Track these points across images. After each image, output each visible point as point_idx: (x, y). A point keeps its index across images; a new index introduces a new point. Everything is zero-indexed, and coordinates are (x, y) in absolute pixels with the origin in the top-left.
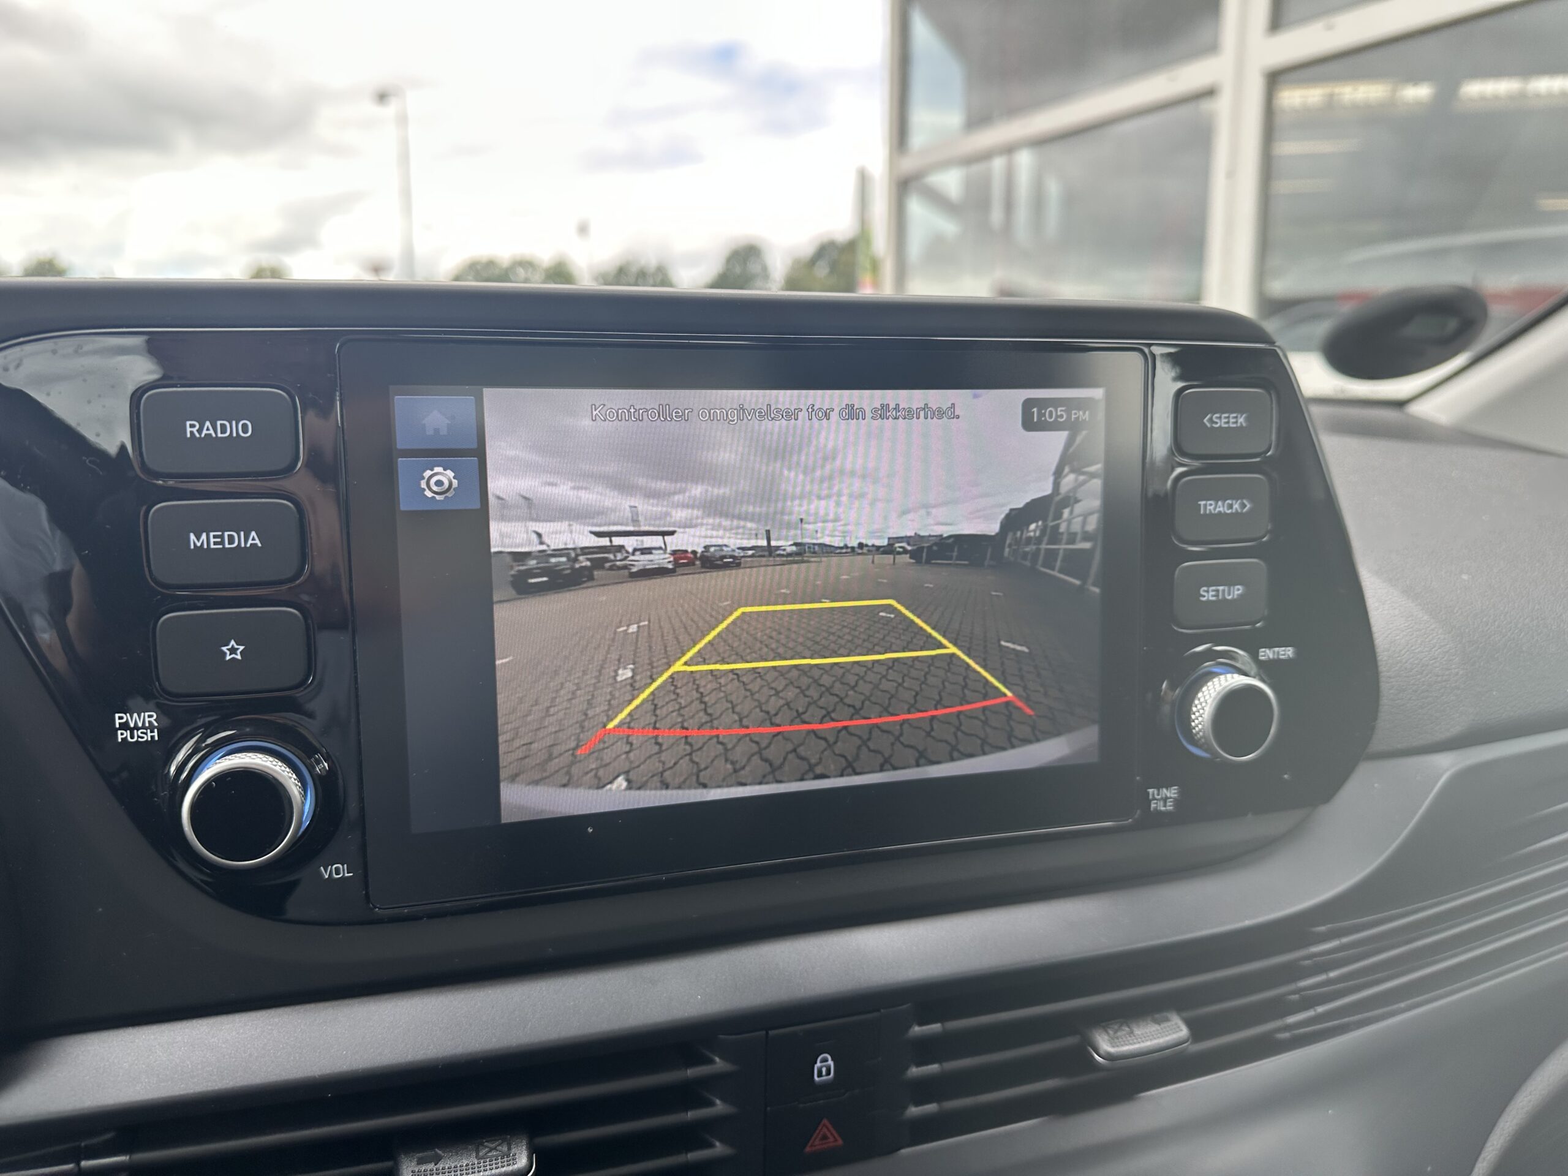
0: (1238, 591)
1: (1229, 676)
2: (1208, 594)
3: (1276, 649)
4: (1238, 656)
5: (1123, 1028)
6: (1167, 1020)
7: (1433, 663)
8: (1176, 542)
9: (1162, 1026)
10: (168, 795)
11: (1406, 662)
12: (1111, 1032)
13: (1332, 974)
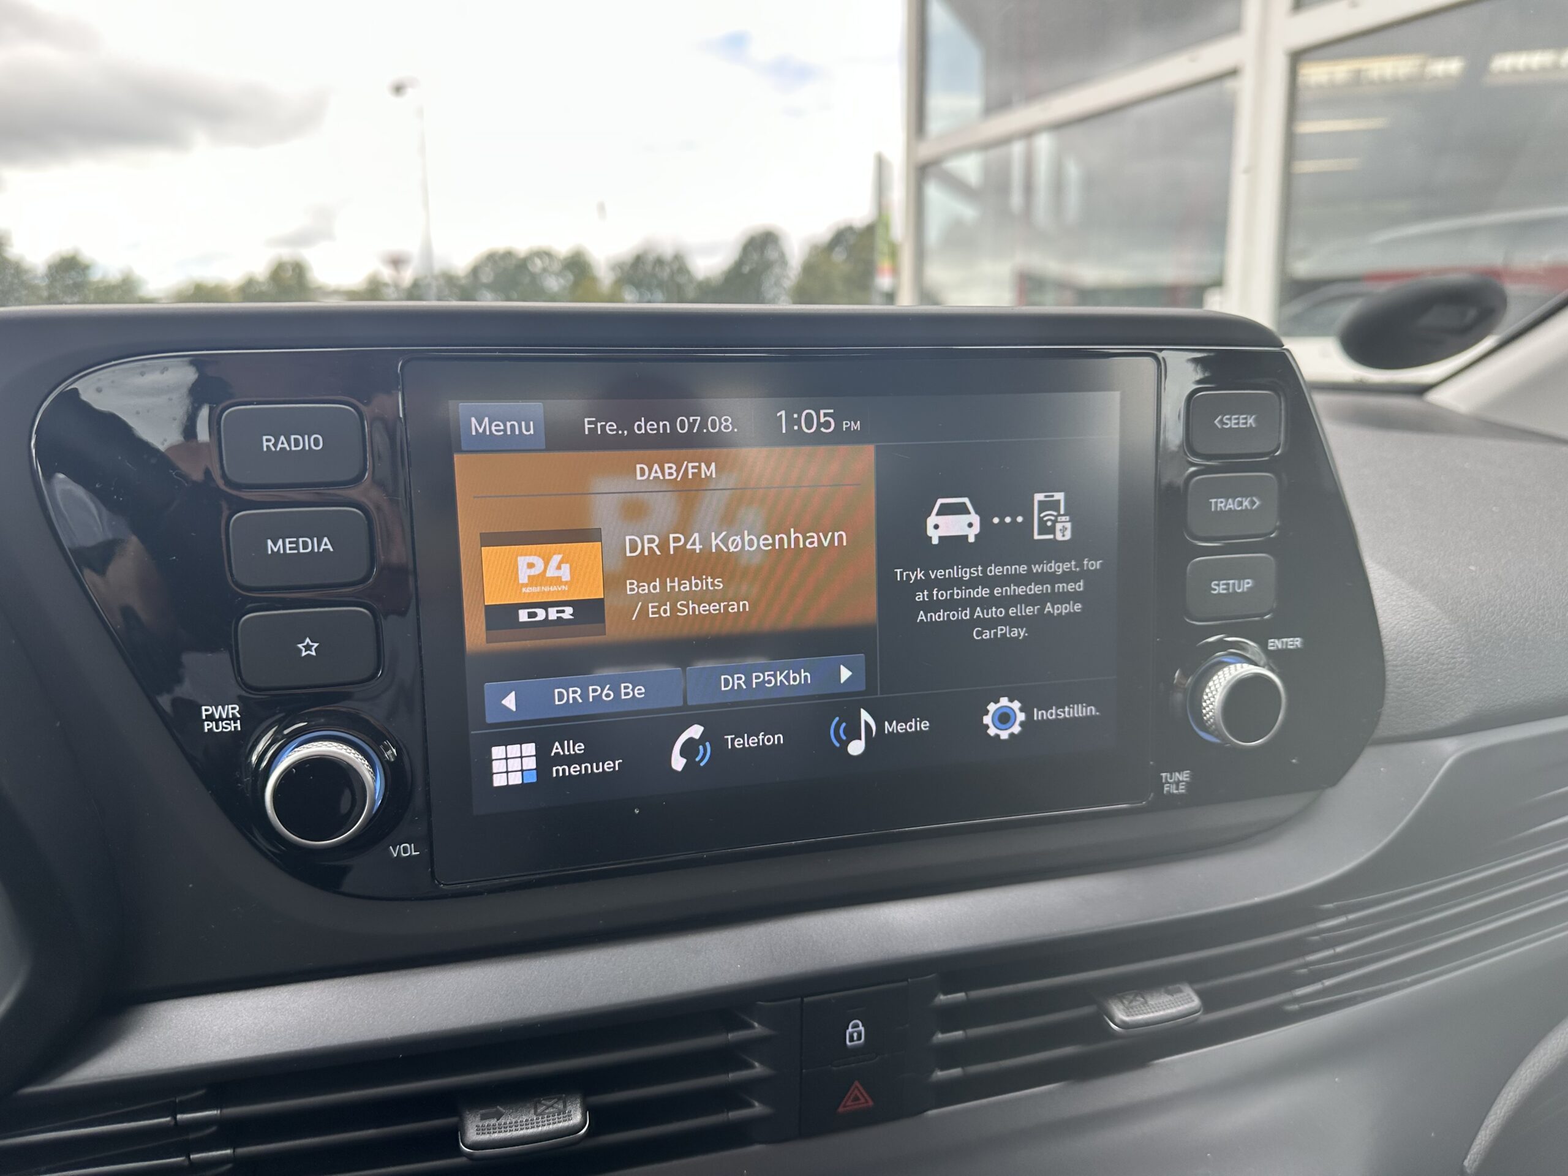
0: (1248, 584)
1: (1239, 665)
2: (1219, 588)
3: (1285, 640)
4: (1248, 646)
5: (1138, 998)
6: (1180, 991)
7: (1438, 653)
8: (1187, 538)
9: (1175, 996)
10: (251, 781)
11: (1412, 652)
12: (1126, 1003)
13: (1339, 949)
